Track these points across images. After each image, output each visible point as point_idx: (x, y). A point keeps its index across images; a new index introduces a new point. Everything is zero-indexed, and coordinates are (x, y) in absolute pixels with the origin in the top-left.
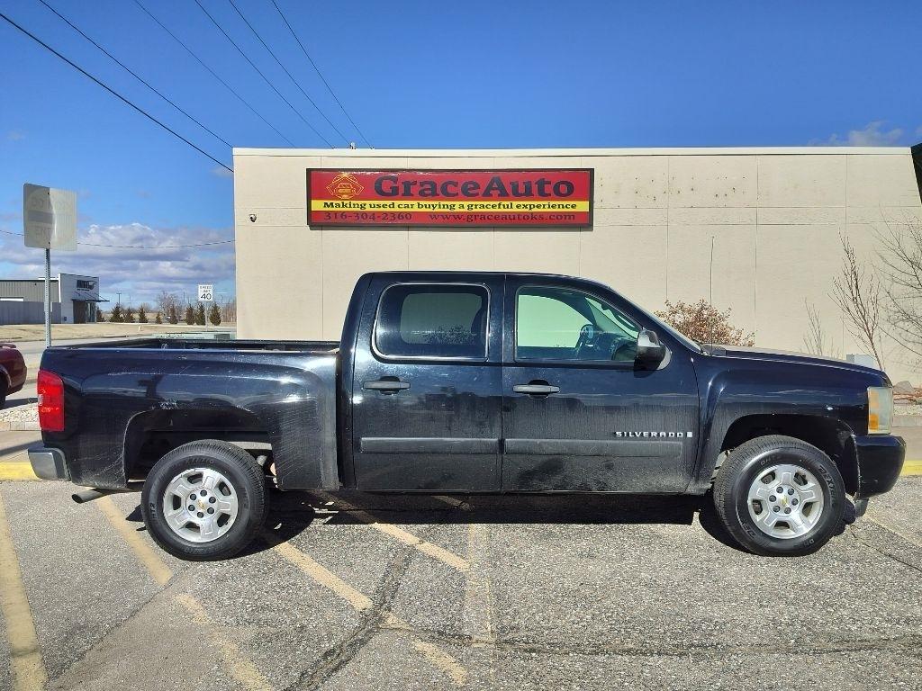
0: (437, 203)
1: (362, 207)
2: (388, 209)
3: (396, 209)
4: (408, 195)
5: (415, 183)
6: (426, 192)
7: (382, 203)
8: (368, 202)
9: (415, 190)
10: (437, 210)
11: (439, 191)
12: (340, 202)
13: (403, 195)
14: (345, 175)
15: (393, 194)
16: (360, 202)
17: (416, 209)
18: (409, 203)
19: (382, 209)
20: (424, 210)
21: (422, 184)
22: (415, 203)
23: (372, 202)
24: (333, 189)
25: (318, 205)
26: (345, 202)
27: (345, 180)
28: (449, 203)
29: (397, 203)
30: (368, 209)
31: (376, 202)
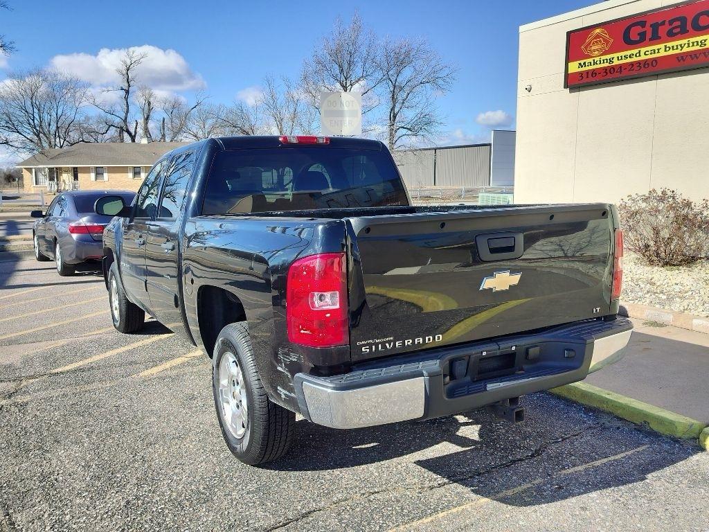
0: (685, 41)
1: (611, 61)
2: (635, 59)
3: (643, 57)
4: (656, 39)
5: (663, 23)
6: (675, 31)
7: (628, 53)
8: (615, 55)
9: (663, 31)
10: (686, 49)
11: (689, 27)
12: (591, 60)
13: (650, 40)
14: (598, 31)
15: (642, 41)
16: (608, 57)
17: (662, 53)
18: (655, 47)
19: (629, 60)
20: (671, 52)
21: (671, 23)
22: (662, 46)
23: (619, 54)
24: (586, 48)
25: (574, 67)
26: (597, 59)
27: (598, 36)
28: (699, 39)
29: (643, 50)
30: (616, 62)
31: (623, 54)
